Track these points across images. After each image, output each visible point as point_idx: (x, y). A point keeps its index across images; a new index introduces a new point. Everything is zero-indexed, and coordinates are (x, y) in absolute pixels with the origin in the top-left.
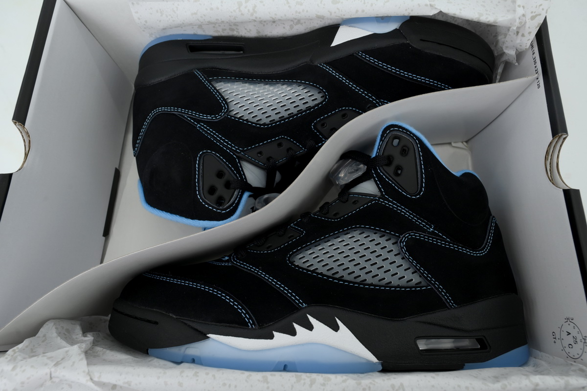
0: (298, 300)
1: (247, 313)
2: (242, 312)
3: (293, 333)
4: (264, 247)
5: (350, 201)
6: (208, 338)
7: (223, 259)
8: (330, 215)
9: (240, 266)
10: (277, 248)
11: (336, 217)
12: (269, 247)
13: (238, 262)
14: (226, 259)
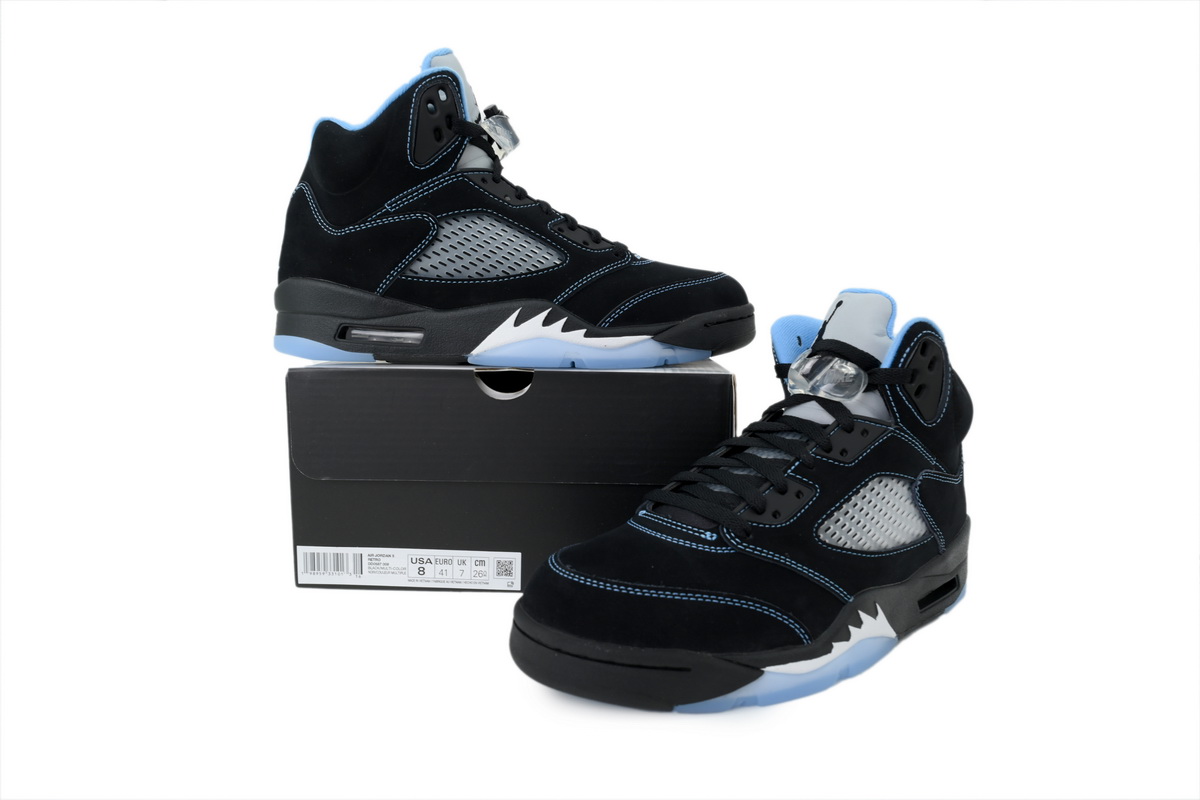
0: (843, 593)
2: (796, 627)
3: (848, 637)
4: (768, 515)
5: (857, 430)
6: (763, 672)
7: (703, 536)
8: (835, 453)
9: (753, 553)
10: (792, 518)
11: (847, 458)
12: (775, 514)
13: (746, 547)
14: (714, 538)
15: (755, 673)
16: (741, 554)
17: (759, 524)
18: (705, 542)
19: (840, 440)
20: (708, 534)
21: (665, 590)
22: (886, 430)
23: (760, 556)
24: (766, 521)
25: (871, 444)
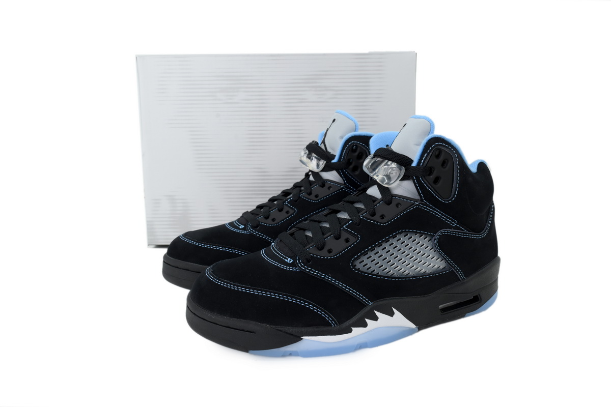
0: (365, 300)
1: (330, 316)
2: (326, 316)
3: (365, 325)
4: (325, 251)
5: (394, 203)
6: (302, 339)
7: (286, 260)
8: (377, 217)
9: (309, 272)
10: (339, 254)
11: (383, 221)
12: (330, 251)
13: (306, 268)
14: (291, 262)
15: (297, 339)
16: (302, 272)
17: (317, 256)
18: (287, 264)
19: (381, 209)
20: (289, 259)
21: (250, 289)
22: (413, 204)
23: (313, 274)
24: (324, 254)
25: (402, 212)
